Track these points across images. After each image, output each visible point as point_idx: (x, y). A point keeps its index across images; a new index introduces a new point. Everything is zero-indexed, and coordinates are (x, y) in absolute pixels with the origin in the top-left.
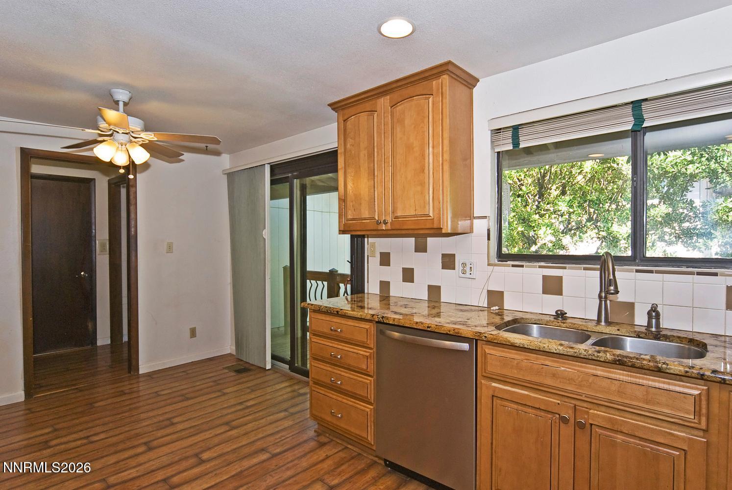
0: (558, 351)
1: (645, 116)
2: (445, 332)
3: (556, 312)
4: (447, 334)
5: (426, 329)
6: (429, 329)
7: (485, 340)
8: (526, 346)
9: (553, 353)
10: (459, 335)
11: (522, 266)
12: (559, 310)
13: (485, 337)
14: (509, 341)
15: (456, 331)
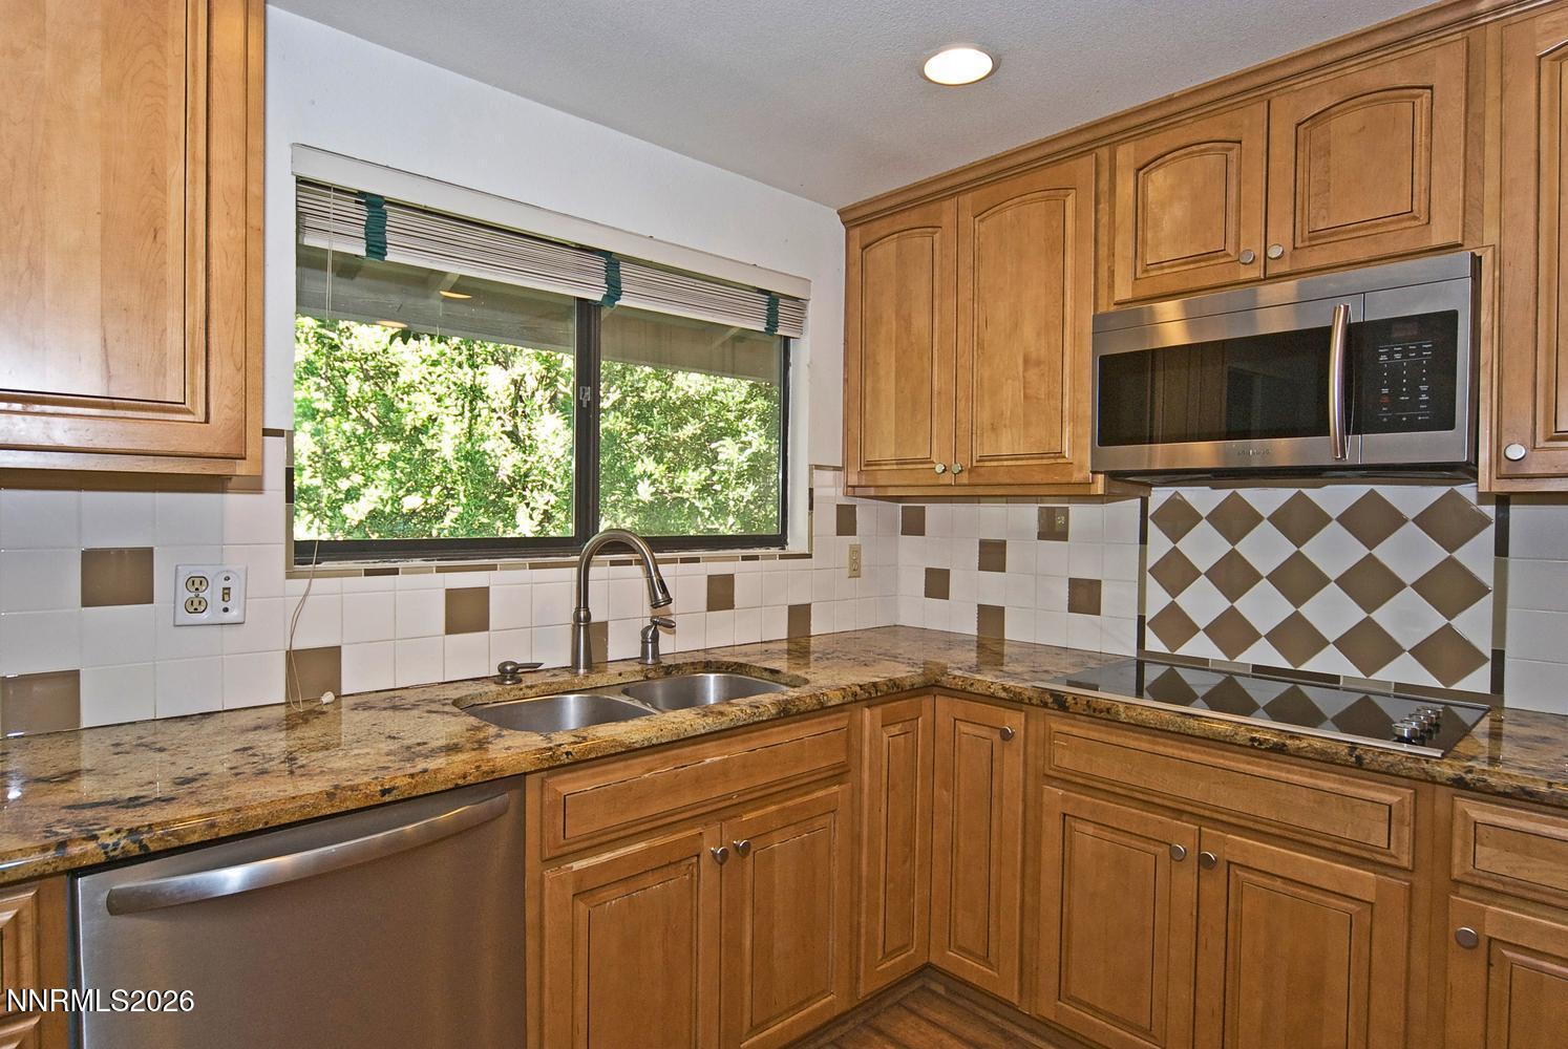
0: (708, 729)
1: (624, 287)
2: (450, 786)
3: (502, 667)
4: (457, 787)
5: (379, 799)
6: (387, 798)
7: (567, 761)
8: (654, 741)
9: (702, 735)
10: (496, 775)
11: (395, 572)
12: (505, 664)
13: (568, 753)
14: (622, 744)
15: (484, 768)
